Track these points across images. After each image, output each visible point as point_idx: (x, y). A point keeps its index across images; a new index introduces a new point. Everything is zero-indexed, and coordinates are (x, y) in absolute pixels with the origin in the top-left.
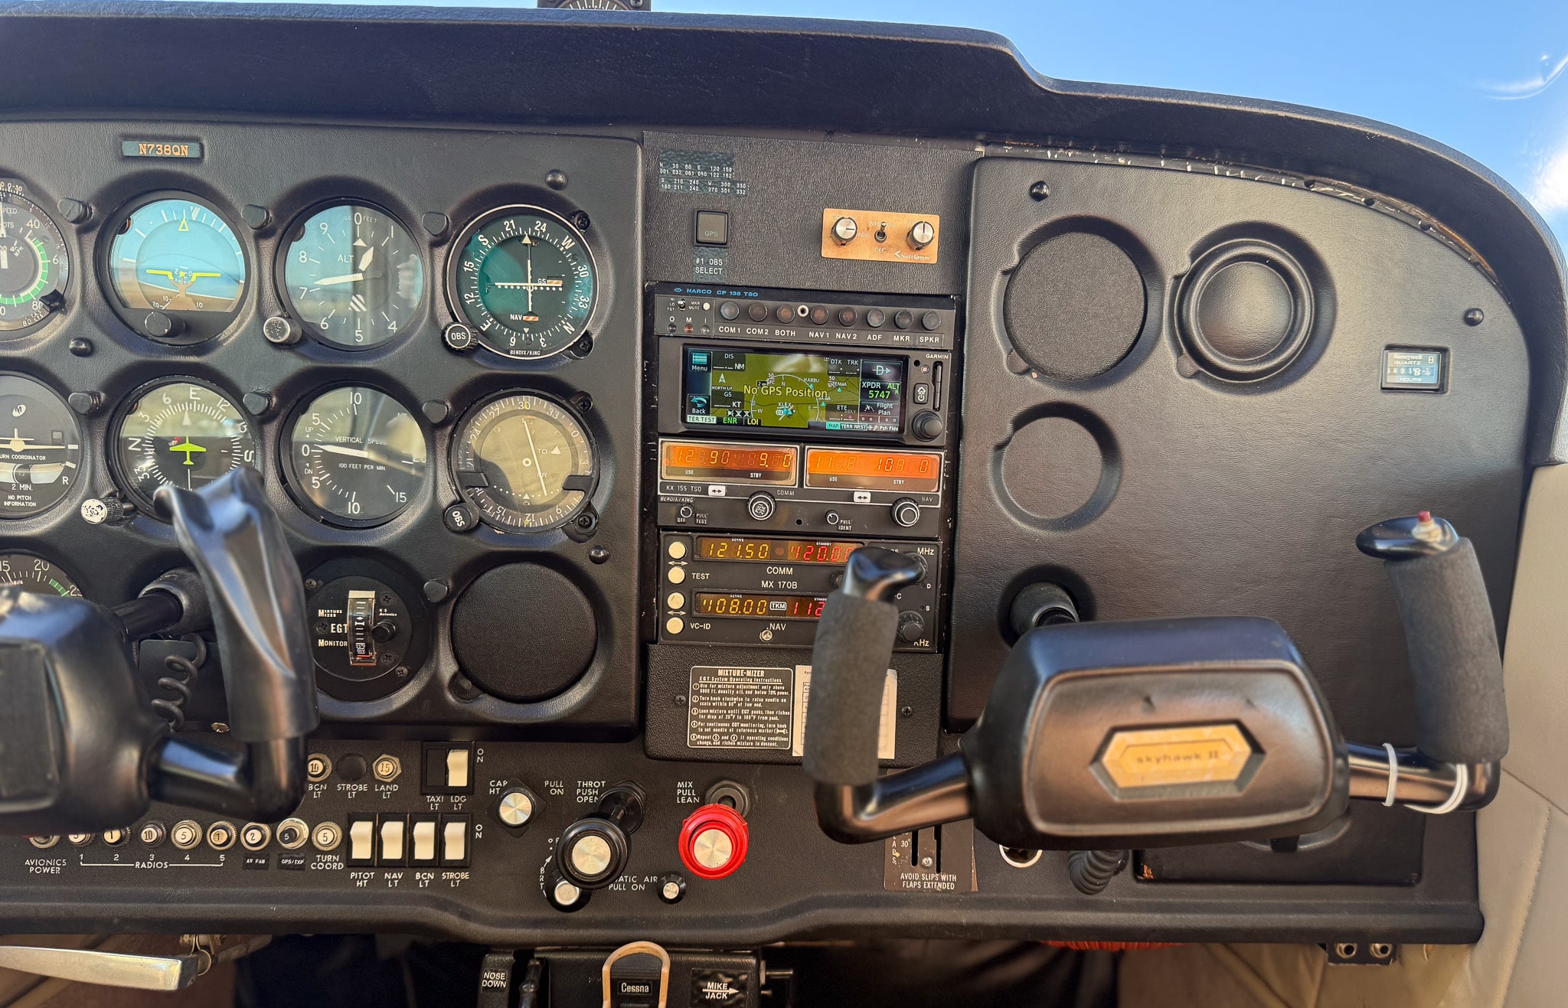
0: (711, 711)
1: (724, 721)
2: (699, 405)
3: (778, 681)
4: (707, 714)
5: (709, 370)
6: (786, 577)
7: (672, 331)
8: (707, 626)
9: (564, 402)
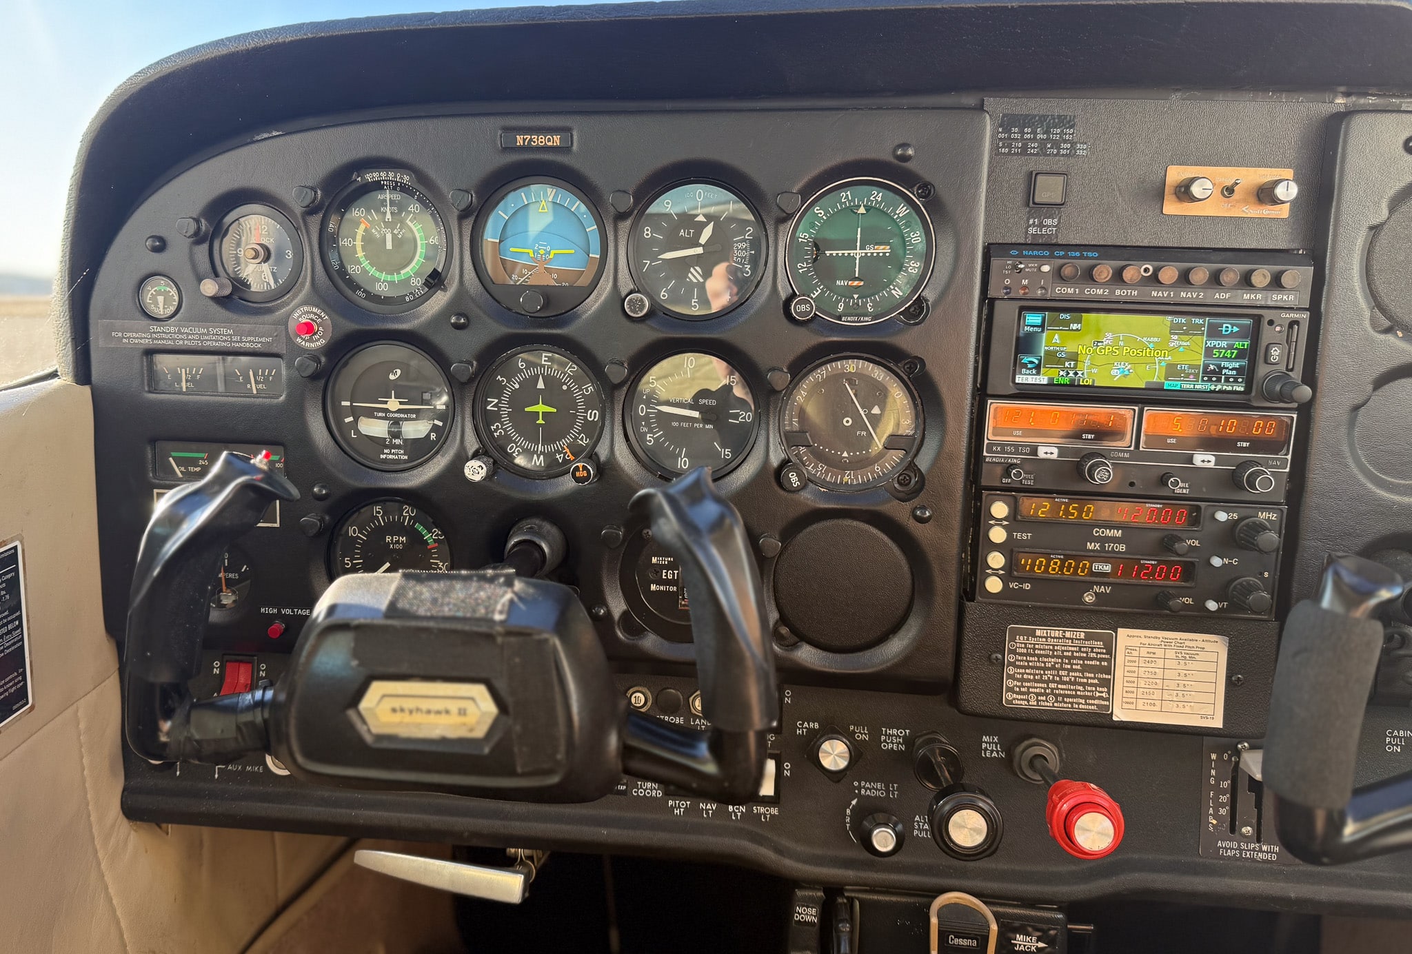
0: (1027, 671)
1: (1041, 681)
2: (1029, 366)
3: (1100, 644)
4: (1023, 674)
5: (1043, 331)
6: (1114, 540)
7: (1007, 293)
8: (1027, 586)
9: (891, 365)
